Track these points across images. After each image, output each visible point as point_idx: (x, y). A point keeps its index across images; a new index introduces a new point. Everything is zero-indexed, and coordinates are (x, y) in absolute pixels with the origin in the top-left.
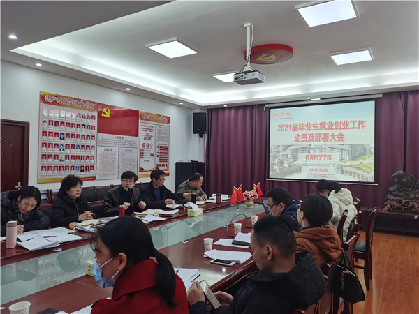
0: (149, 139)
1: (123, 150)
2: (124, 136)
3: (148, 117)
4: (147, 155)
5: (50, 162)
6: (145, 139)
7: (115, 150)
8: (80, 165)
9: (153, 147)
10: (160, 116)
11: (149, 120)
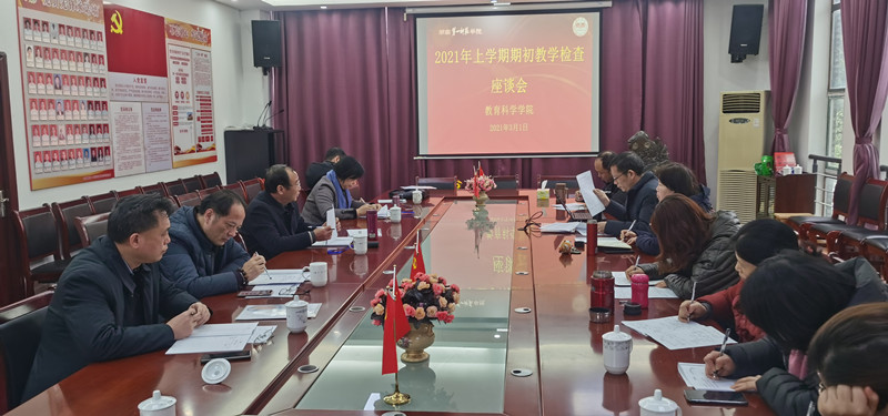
0: (184, 82)
1: (148, 107)
2: (149, 78)
3: (178, 30)
4: (183, 117)
5: (45, 142)
6: (178, 82)
7: (137, 107)
8: (89, 147)
9: (191, 100)
10: (195, 27)
11: (179, 38)
